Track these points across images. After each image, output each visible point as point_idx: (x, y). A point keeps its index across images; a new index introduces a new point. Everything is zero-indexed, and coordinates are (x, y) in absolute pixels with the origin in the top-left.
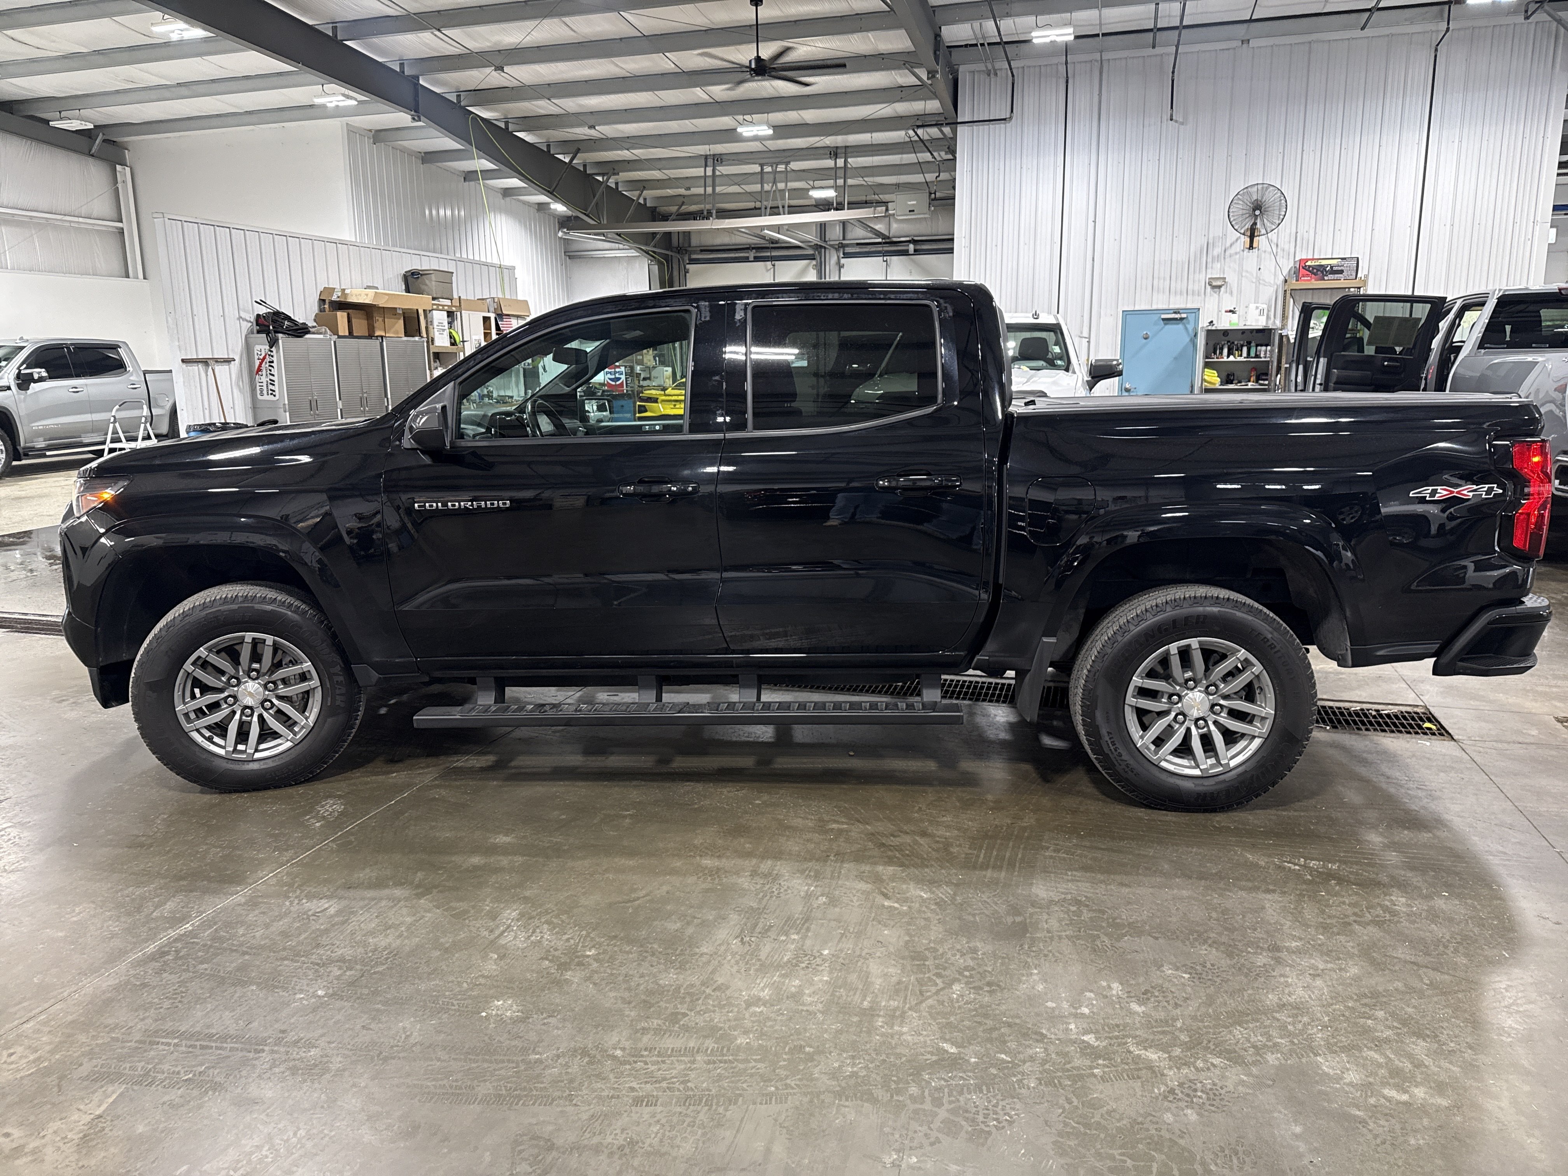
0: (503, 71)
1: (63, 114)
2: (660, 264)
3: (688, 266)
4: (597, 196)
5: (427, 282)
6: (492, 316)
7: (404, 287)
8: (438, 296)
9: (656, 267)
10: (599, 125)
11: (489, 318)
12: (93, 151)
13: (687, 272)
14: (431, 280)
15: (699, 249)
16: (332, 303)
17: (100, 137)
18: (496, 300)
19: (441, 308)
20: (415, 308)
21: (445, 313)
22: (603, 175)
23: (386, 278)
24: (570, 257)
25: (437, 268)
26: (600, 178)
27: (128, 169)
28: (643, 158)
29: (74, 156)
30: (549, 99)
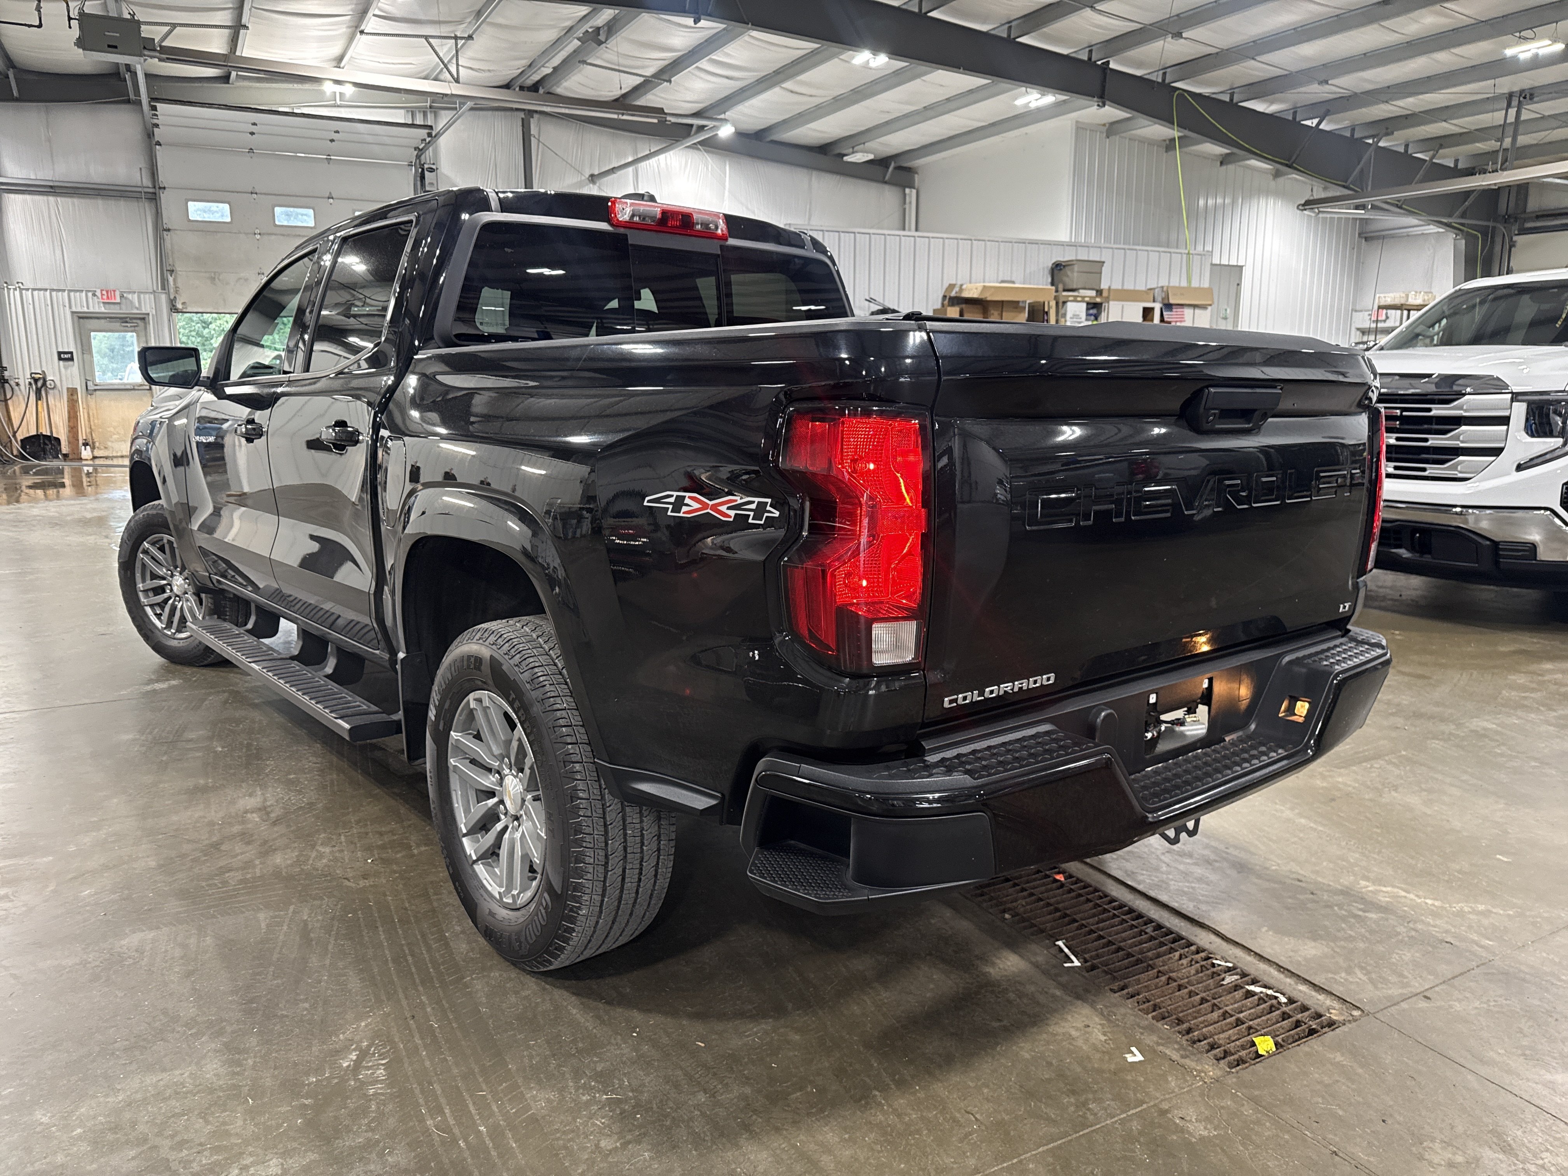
0: (1182, 37)
1: (856, 149)
2: (1468, 237)
3: (1515, 238)
4: (1362, 163)
5: (1069, 273)
6: (1157, 306)
7: (1050, 280)
8: (1079, 287)
9: (1463, 242)
10: (1332, 79)
11: (1152, 309)
12: (887, 178)
13: (1512, 245)
14: (1073, 272)
15: (1534, 215)
16: (951, 299)
17: (893, 165)
18: (1165, 289)
19: (1079, 299)
20: (1041, 300)
21: (1084, 305)
22: (1373, 137)
23: (1028, 271)
24: (1366, 239)
25: (1086, 258)
26: (1370, 141)
27: (914, 191)
28: (1417, 110)
29: (874, 185)
30: (1253, 59)
